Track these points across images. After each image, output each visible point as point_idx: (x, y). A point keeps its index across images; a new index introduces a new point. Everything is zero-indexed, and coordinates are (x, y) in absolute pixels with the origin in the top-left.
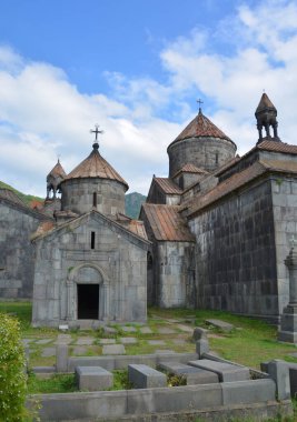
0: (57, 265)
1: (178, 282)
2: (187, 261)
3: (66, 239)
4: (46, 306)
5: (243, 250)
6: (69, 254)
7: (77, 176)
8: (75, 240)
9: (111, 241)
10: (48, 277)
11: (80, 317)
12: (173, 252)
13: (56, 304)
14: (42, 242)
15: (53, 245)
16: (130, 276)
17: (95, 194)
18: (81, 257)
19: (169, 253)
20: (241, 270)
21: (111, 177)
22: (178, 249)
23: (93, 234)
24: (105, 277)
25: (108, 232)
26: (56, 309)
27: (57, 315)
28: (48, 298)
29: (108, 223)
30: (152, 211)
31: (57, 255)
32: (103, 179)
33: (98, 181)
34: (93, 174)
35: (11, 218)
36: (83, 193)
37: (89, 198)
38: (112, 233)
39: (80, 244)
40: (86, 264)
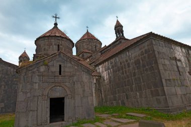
0: (36, 86)
2: (97, 85)
3: (42, 69)
5: (135, 75)
6: (45, 78)
7: (48, 35)
8: (49, 69)
9: (71, 70)
10: (29, 95)
14: (25, 71)
15: (34, 72)
16: (84, 91)
17: (58, 45)
18: (53, 80)
20: (134, 86)
23: (60, 66)
24: (69, 92)
25: (69, 65)
28: (28, 110)
29: (70, 59)
34: (57, 35)
36: (51, 44)
37: (55, 47)
38: (72, 66)
39: (52, 72)
40: (57, 84)
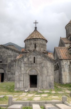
0: (23, 69)
1: (68, 74)
3: (25, 60)
4: (19, 83)
6: (27, 65)
7: (29, 38)
8: (28, 60)
9: (41, 60)
10: (20, 73)
11: (31, 87)
12: (66, 64)
13: (22, 82)
14: (17, 61)
15: (21, 62)
16: (48, 72)
17: (35, 44)
18: (31, 66)
19: (64, 64)
21: (41, 38)
22: (67, 62)
23: (34, 58)
24: (39, 73)
25: (39, 57)
26: (22, 84)
27: (23, 86)
28: (20, 80)
29: (40, 53)
30: (58, 49)
31: (23, 65)
32: (38, 38)
33: (36, 39)
34: (34, 37)
35: (12, 54)
36: (31, 44)
37: (33, 45)
38: (41, 57)
39: (30, 61)
40: (32, 68)
